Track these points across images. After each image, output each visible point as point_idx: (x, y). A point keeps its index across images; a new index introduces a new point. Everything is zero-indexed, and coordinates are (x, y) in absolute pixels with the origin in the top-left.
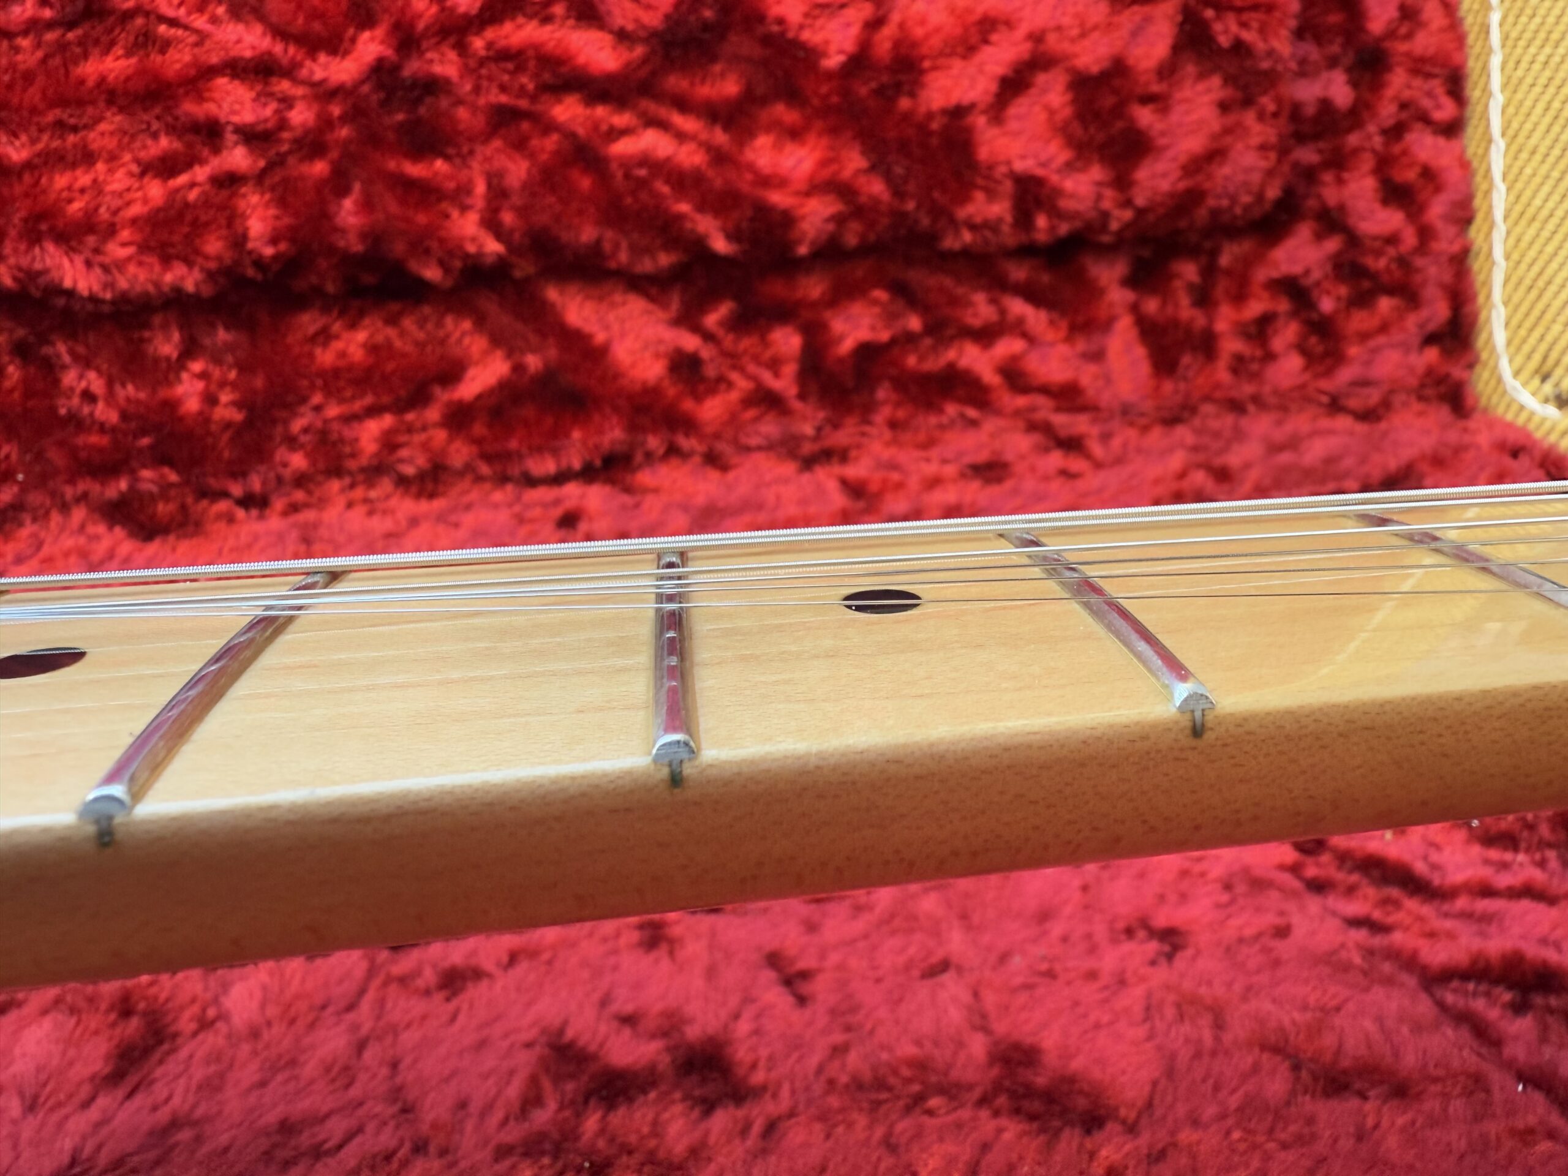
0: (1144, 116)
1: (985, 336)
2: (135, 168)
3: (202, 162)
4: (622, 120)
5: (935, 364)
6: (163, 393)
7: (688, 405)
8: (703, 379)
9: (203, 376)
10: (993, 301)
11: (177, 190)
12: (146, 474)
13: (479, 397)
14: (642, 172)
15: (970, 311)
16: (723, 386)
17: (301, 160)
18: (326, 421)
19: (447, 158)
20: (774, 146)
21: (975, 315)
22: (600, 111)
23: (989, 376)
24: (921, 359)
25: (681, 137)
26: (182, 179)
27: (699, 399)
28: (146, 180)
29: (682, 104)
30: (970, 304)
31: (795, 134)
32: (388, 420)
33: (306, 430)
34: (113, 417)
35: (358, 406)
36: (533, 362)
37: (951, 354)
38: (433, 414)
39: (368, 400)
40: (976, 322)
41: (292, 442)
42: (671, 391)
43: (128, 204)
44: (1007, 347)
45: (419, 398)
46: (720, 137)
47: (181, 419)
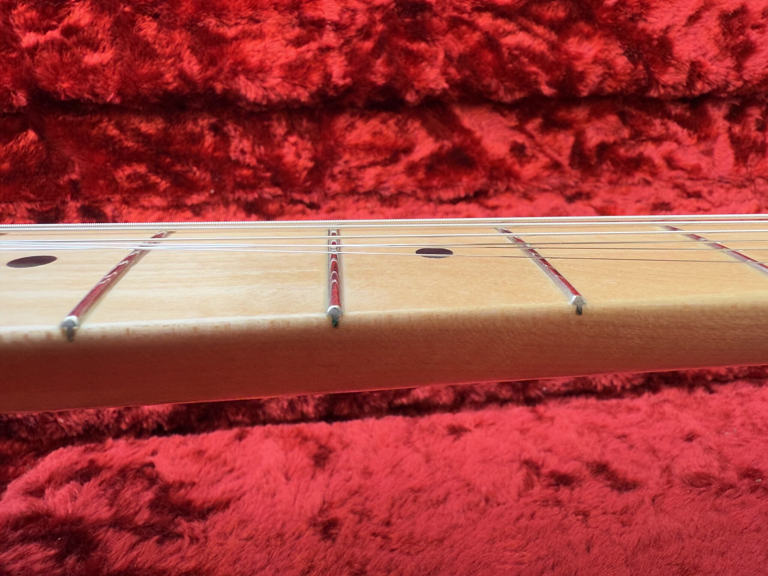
0: (754, 35)
1: (658, 140)
2: (284, 42)
3: (314, 40)
4: (510, 26)
5: (633, 153)
6: (277, 152)
7: (517, 167)
8: (526, 156)
9: (295, 144)
10: (663, 124)
11: (303, 53)
12: (267, 190)
13: (421, 159)
14: (517, 52)
15: (653, 128)
16: (534, 160)
17: (360, 40)
18: (350, 168)
19: (427, 42)
20: (578, 43)
21: (655, 130)
22: (500, 22)
23: (658, 161)
24: (627, 150)
25: (536, 35)
26: (304, 48)
27: (522, 165)
28: (288, 48)
29: (538, 21)
30: (653, 125)
31: (588, 37)
32: (378, 169)
33: (341, 172)
34: (253, 162)
35: (365, 162)
36: (448, 144)
37: (641, 149)
38: (400, 167)
39: (371, 159)
40: (654, 134)
41: (333, 177)
42: (510, 160)
43: (279, 58)
44: (668, 146)
45: (394, 159)
46: (554, 37)
47: (284, 165)
